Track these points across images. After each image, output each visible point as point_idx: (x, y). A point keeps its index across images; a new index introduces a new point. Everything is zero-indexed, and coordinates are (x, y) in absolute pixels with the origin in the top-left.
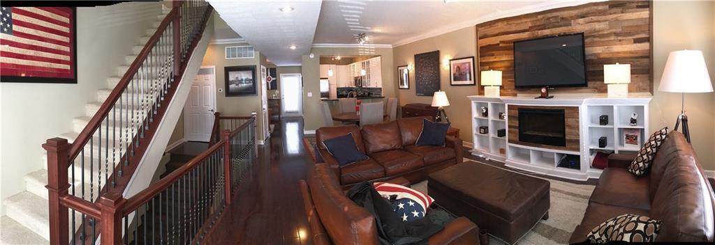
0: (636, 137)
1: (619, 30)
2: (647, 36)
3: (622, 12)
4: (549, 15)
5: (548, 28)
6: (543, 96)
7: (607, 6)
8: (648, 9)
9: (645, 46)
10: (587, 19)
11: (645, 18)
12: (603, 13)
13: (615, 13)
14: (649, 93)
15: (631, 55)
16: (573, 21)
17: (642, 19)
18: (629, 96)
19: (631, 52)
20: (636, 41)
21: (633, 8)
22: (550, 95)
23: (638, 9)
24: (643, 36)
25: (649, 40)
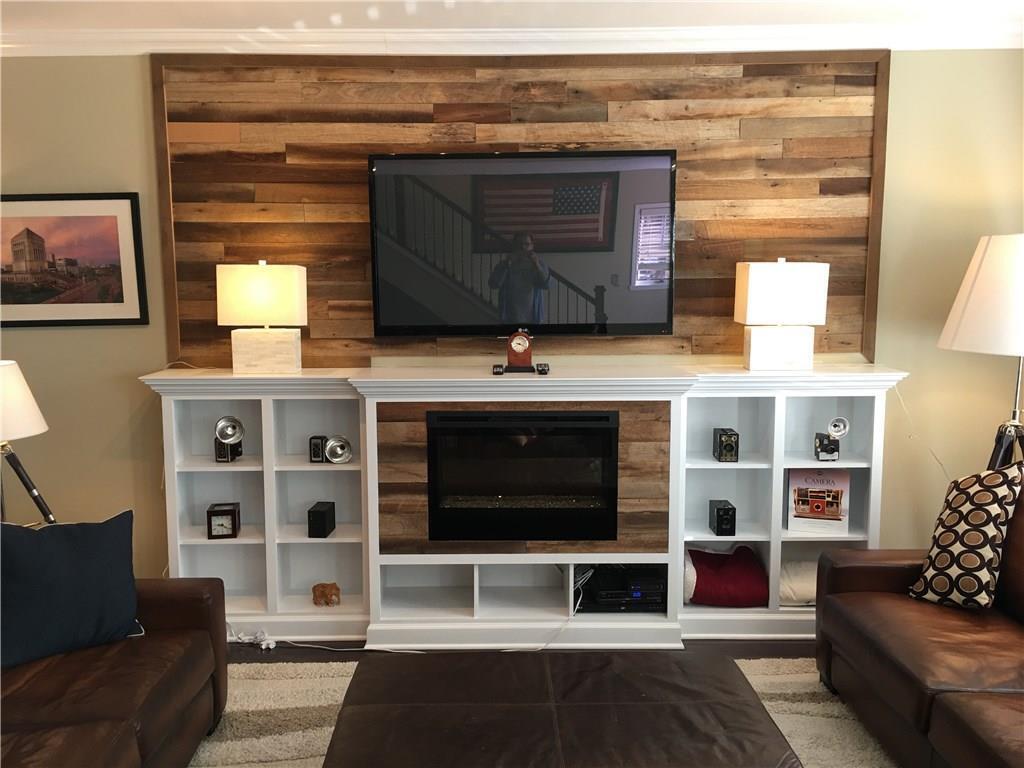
0: (837, 497)
1: (774, 150)
2: (865, 174)
3: (788, 94)
4: (525, 75)
5: (520, 121)
6: (520, 365)
7: (738, 70)
8: (871, 90)
9: (856, 206)
10: (675, 105)
11: (861, 119)
12: (724, 88)
13: (764, 94)
14: (859, 356)
15: (810, 233)
16: (613, 106)
17: (851, 120)
18: (816, 369)
19: (809, 224)
20: (829, 188)
21: (824, 82)
22: (536, 361)
23: (839, 89)
24: (853, 172)
25: (871, 185)
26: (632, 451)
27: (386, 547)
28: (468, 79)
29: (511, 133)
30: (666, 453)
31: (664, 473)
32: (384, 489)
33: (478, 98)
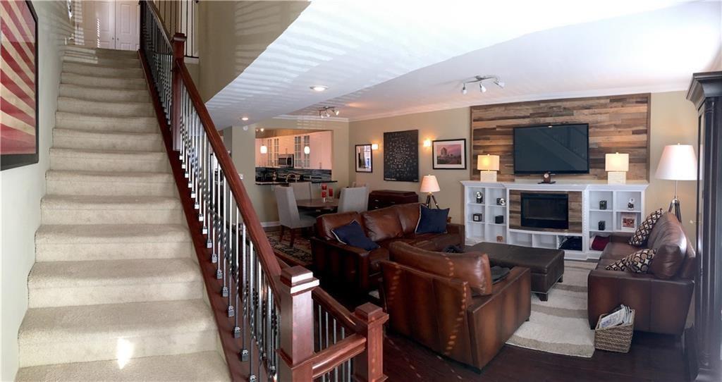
0: (633, 221)
1: (618, 122)
2: (645, 128)
3: (622, 107)
4: (552, 104)
5: (551, 116)
6: (547, 182)
7: (608, 101)
8: (646, 104)
9: (643, 137)
10: (591, 111)
11: (644, 113)
12: (604, 106)
13: (615, 107)
14: (645, 181)
15: (630, 146)
16: (575, 111)
17: (641, 113)
18: (627, 183)
19: (630, 143)
20: (635, 133)
21: (633, 103)
22: (552, 181)
23: (637, 104)
24: (641, 128)
25: (647, 132)
26: (572, 205)
27: (511, 227)
28: (538, 106)
29: (549, 120)
30: (581, 206)
31: (580, 211)
32: (511, 212)
33: (540, 111)
